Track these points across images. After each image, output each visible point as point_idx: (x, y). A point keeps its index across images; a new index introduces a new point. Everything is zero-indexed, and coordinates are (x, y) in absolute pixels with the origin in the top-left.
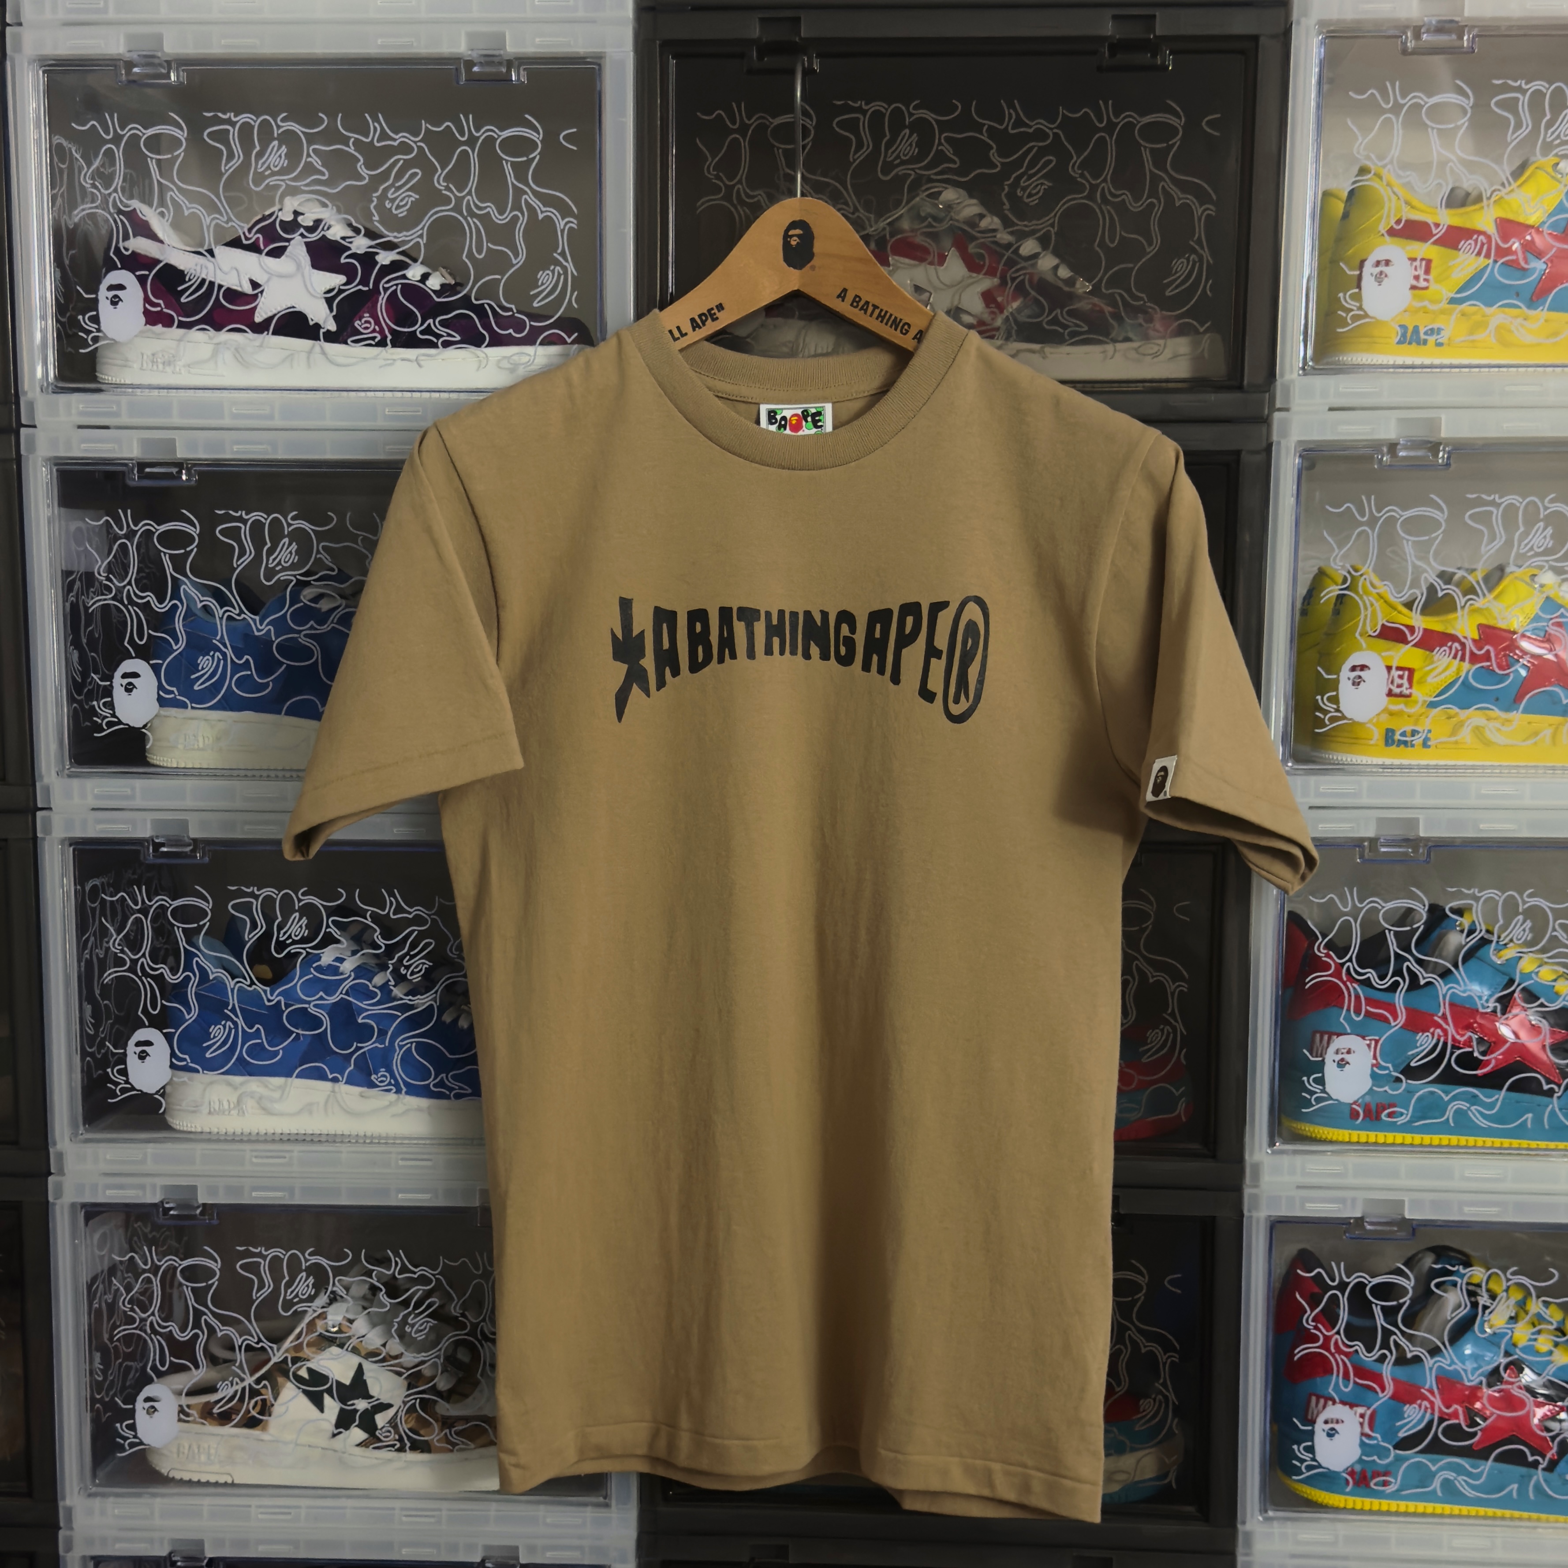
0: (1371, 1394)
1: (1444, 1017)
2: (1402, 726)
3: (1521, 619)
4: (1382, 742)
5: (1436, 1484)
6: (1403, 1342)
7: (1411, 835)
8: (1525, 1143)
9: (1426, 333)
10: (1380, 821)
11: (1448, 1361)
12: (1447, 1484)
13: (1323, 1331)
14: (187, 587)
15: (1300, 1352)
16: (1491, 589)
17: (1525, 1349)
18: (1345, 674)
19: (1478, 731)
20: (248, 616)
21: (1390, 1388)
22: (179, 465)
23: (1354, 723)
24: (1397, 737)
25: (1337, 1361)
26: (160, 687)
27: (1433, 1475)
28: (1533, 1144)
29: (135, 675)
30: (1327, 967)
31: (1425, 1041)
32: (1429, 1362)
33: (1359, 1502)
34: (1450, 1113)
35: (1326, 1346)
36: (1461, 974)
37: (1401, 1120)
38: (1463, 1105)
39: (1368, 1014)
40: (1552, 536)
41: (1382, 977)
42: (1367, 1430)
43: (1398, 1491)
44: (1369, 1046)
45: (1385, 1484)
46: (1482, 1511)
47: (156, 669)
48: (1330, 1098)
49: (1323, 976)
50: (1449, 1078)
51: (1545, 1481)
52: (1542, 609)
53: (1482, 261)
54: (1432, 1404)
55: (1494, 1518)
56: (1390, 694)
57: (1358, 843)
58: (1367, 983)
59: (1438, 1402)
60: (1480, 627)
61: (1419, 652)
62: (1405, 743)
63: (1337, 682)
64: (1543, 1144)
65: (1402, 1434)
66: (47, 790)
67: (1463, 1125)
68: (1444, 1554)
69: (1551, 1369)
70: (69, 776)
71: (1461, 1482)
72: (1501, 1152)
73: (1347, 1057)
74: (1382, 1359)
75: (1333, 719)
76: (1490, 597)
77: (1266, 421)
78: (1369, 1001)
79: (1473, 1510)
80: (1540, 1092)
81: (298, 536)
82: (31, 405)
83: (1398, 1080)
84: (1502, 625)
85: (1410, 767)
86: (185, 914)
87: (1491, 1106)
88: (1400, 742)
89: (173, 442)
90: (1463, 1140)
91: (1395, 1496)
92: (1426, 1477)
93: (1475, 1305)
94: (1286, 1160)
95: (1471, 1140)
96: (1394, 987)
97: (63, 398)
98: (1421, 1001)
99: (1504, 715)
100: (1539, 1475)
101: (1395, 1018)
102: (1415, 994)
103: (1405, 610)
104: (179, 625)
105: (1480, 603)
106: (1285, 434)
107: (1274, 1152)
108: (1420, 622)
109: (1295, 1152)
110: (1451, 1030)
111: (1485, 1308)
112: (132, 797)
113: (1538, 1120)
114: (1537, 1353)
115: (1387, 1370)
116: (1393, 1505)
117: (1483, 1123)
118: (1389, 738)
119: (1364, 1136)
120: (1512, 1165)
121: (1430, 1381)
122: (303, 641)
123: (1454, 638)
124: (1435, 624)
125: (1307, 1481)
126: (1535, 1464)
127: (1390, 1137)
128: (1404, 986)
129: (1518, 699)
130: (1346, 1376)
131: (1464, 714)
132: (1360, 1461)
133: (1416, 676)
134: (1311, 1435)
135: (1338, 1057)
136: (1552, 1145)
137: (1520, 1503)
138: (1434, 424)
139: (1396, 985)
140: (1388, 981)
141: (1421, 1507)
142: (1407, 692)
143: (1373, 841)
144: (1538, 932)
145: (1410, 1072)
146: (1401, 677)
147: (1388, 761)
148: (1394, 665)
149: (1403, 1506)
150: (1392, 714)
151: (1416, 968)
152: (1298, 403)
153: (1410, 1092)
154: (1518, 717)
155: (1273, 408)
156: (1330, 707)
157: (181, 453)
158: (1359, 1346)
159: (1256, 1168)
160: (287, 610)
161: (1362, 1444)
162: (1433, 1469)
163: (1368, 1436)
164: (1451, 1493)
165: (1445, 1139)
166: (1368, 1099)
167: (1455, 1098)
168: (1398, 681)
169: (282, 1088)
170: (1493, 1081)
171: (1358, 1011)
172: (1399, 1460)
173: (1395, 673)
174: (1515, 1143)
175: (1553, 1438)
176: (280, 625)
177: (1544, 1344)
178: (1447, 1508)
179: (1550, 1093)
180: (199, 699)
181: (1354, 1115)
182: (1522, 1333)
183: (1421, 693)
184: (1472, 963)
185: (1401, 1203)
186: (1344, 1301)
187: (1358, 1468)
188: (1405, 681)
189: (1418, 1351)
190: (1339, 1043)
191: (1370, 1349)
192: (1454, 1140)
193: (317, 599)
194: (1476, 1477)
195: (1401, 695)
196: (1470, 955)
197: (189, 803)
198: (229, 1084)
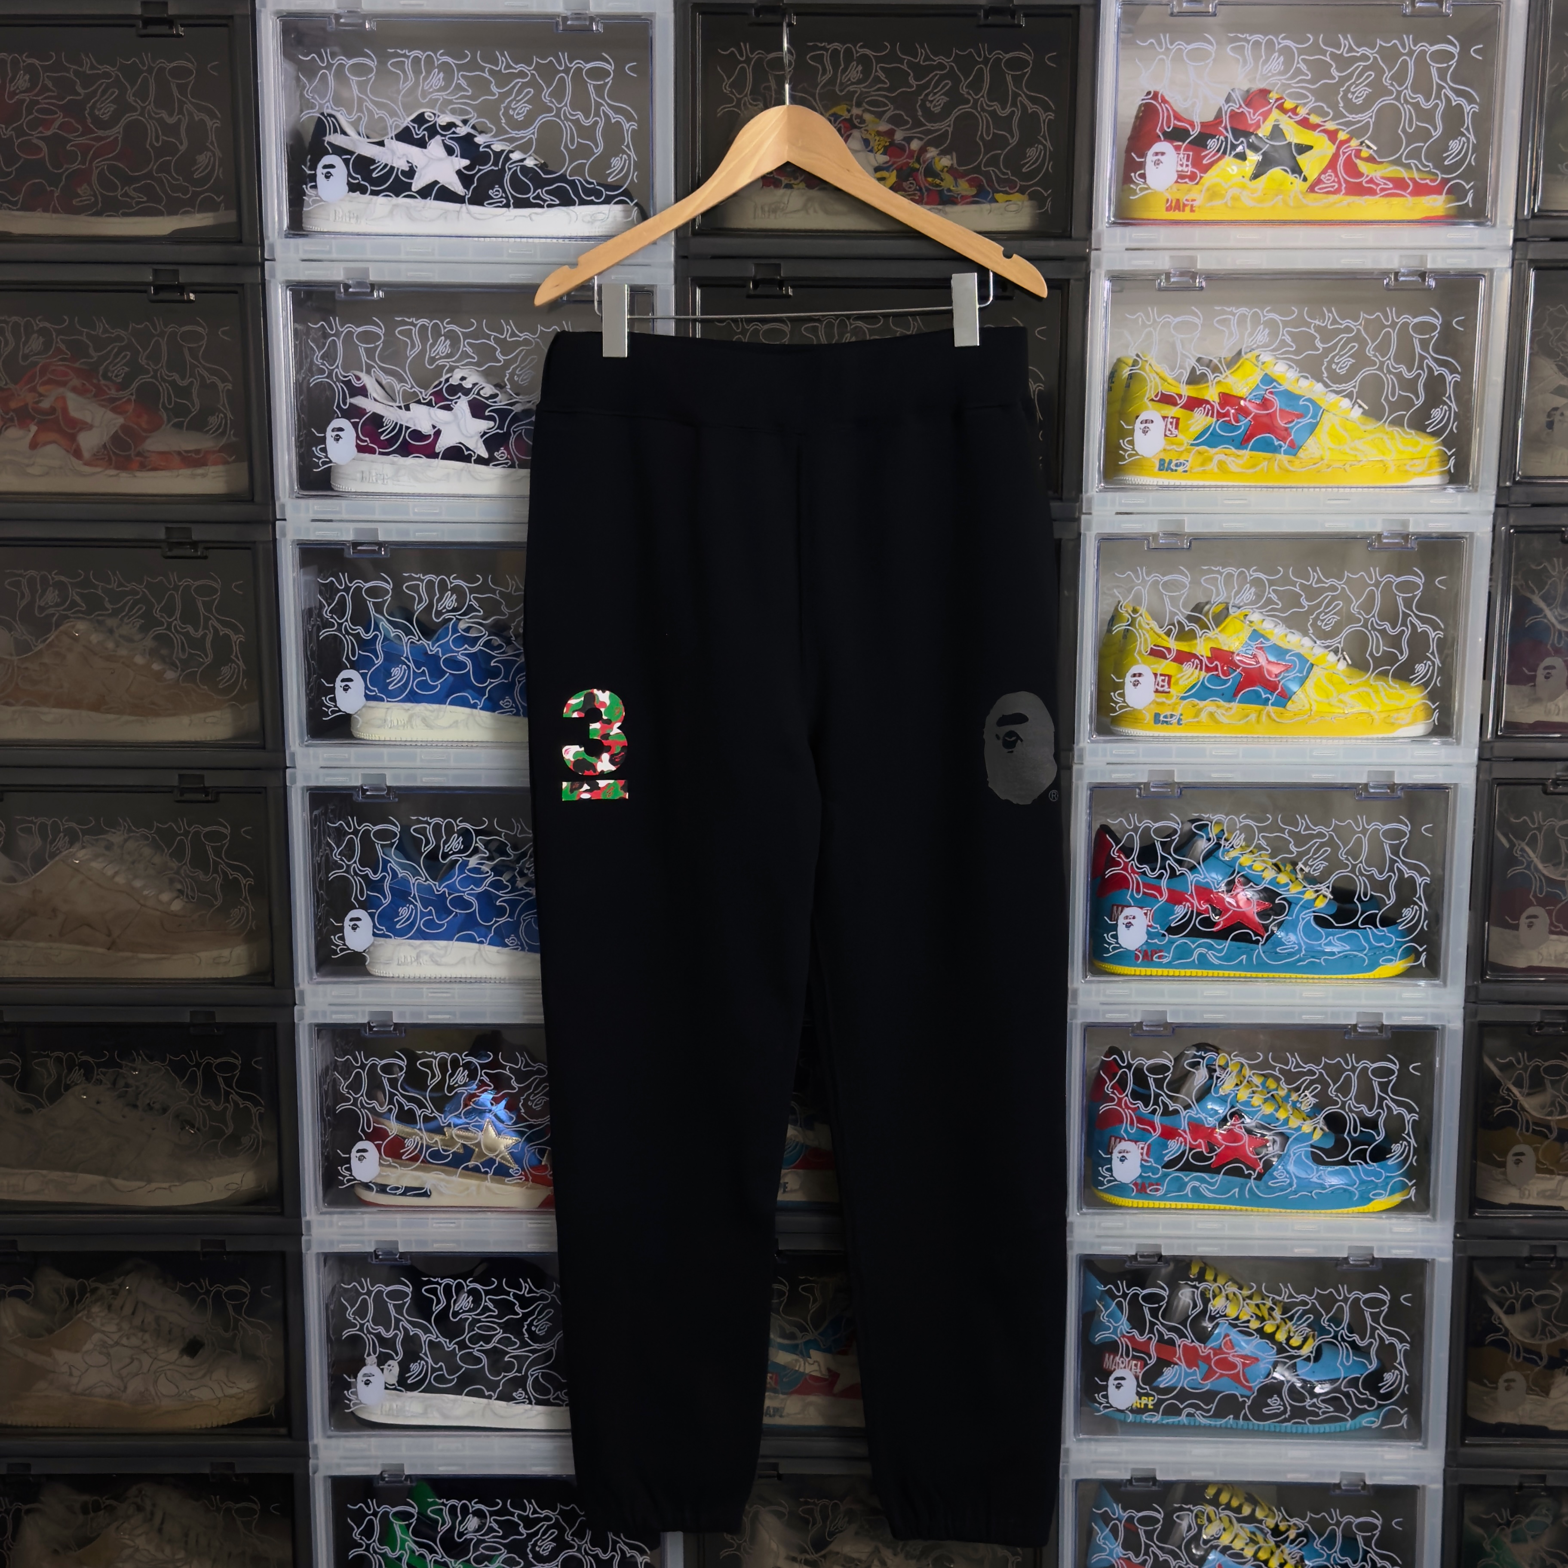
0: (1148, 1135)
1: (1191, 895)
2: (1165, 711)
3: (1237, 644)
4: (1152, 722)
5: (1188, 1189)
6: (1167, 1101)
7: (1170, 781)
8: (1243, 974)
9: (1177, 465)
10: (1150, 771)
11: (1195, 1112)
12: (1195, 1190)
13: (1117, 1095)
14: (384, 624)
15: (1103, 1108)
16: (1217, 626)
17: (1243, 1104)
18: (1129, 680)
19: (1211, 715)
20: (424, 642)
21: (1159, 1131)
22: (381, 544)
23: (1135, 710)
24: (1162, 718)
25: (1127, 1114)
26: (366, 688)
27: (1187, 1183)
28: (1249, 974)
29: (350, 680)
30: (1119, 864)
31: (1180, 910)
32: (1183, 1113)
33: (1141, 1203)
34: (1195, 955)
35: (1119, 1104)
36: (1201, 868)
37: (1165, 961)
38: (1203, 950)
39: (1144, 893)
40: (1255, 594)
41: (1153, 870)
42: (1145, 1157)
43: (1165, 1194)
44: (1146, 914)
45: (1157, 1190)
46: (1217, 1206)
47: (364, 676)
48: (1121, 947)
49: (1116, 870)
50: (1195, 933)
51: (1257, 1187)
52: (1250, 638)
53: (1211, 420)
54: (1185, 1139)
55: (1224, 1210)
56: (1157, 691)
57: (1137, 785)
58: (1144, 873)
59: (1189, 1137)
60: (1213, 649)
61: (1175, 664)
62: (1166, 722)
63: (1123, 683)
64: (1254, 974)
65: (1166, 1159)
66: (293, 755)
67: (1203, 963)
68: (1192, 1232)
69: (1259, 1115)
70: (307, 746)
71: (1204, 1189)
72: (1227, 980)
73: (1132, 921)
74: (1154, 1112)
75: (1121, 708)
76: (1217, 630)
77: (1078, 520)
78: (1146, 886)
79: (1212, 1206)
80: (1251, 941)
81: (456, 590)
82: (283, 506)
83: (1164, 935)
84: (1226, 648)
85: (1169, 738)
86: (383, 835)
87: (1221, 951)
88: (1164, 722)
89: (376, 531)
90: (1205, 972)
91: (1162, 1198)
92: (1182, 1186)
93: (1211, 1077)
94: (1094, 987)
95: (1210, 973)
96: (1161, 876)
97: (303, 502)
98: (1177, 885)
99: (1226, 705)
100: (1252, 1182)
101: (1161, 895)
102: (1175, 879)
103: (1165, 637)
104: (379, 647)
105: (1211, 634)
106: (1089, 528)
107: (1086, 982)
108: (1174, 645)
109: (1100, 982)
110: (1196, 902)
111: (1218, 1078)
112: (348, 760)
113: (1250, 958)
114: (1252, 1106)
115: (1157, 1119)
116: (1162, 1204)
117: (1216, 962)
118: (1157, 718)
119: (1143, 971)
120: (1233, 987)
121: (1184, 1125)
122: (461, 658)
123: (1195, 656)
124: (1184, 647)
125: (1109, 1190)
126: (1250, 1174)
127: (1160, 971)
128: (1166, 875)
129: (1235, 695)
130: (1132, 1123)
131: (1202, 704)
132: (1140, 1176)
133: (1173, 680)
134: (1110, 1161)
135: (1126, 921)
136: (1260, 975)
137: (1241, 1201)
138: (1181, 523)
139: (1162, 874)
140: (1157, 873)
141: (1179, 1205)
142: (1166, 689)
143: (1146, 785)
144: (1249, 841)
145: (1172, 931)
146: (1163, 681)
147: (1156, 734)
148: (1159, 673)
149: (1168, 1204)
150: (1158, 704)
151: (1175, 865)
152: (1096, 510)
153: (1172, 942)
154: (1235, 705)
155: (1081, 512)
156: (1119, 699)
157: (381, 538)
158: (1140, 1104)
159: (1075, 991)
160: (450, 638)
161: (1142, 1166)
162: (1186, 1180)
163: (1146, 1161)
164: (1198, 1196)
165: (1194, 972)
166: (1145, 947)
167: (1199, 946)
168: (1161, 683)
169: (446, 947)
170: (1222, 935)
171: (1138, 891)
172: (1165, 1175)
173: (1160, 679)
174: (1237, 974)
175: (1261, 1159)
176: (445, 648)
177: (1257, 1100)
178: (1196, 1205)
179: (1257, 942)
180: (391, 695)
181: (1137, 958)
182: (1243, 1094)
183: (1176, 691)
184: (1211, 860)
185: (1165, 1013)
186: (1130, 1076)
187: (1139, 1181)
188: (1166, 684)
189: (1178, 1107)
190: (1127, 911)
191: (1146, 1106)
192: (1200, 972)
193: (467, 630)
194: (1212, 1184)
195: (1163, 692)
196: (1210, 854)
197: (386, 763)
198: (410, 945)
